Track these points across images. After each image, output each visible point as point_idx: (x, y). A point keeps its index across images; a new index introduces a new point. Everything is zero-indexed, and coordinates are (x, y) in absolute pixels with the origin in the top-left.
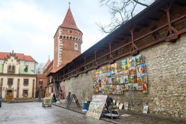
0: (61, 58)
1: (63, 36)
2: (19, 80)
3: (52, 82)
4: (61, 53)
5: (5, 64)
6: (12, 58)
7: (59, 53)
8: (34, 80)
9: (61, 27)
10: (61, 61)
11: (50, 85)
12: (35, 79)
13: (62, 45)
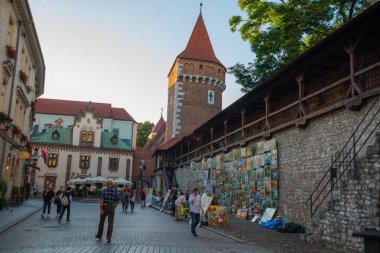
0: (179, 121)
1: (185, 76)
2: (100, 159)
3: (161, 169)
4: (179, 110)
5: (75, 128)
6: (89, 116)
7: (176, 110)
8: (128, 161)
9: (181, 57)
10: (179, 127)
11: (157, 173)
12: (131, 158)
13: (183, 94)
